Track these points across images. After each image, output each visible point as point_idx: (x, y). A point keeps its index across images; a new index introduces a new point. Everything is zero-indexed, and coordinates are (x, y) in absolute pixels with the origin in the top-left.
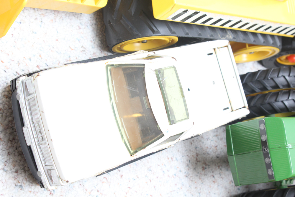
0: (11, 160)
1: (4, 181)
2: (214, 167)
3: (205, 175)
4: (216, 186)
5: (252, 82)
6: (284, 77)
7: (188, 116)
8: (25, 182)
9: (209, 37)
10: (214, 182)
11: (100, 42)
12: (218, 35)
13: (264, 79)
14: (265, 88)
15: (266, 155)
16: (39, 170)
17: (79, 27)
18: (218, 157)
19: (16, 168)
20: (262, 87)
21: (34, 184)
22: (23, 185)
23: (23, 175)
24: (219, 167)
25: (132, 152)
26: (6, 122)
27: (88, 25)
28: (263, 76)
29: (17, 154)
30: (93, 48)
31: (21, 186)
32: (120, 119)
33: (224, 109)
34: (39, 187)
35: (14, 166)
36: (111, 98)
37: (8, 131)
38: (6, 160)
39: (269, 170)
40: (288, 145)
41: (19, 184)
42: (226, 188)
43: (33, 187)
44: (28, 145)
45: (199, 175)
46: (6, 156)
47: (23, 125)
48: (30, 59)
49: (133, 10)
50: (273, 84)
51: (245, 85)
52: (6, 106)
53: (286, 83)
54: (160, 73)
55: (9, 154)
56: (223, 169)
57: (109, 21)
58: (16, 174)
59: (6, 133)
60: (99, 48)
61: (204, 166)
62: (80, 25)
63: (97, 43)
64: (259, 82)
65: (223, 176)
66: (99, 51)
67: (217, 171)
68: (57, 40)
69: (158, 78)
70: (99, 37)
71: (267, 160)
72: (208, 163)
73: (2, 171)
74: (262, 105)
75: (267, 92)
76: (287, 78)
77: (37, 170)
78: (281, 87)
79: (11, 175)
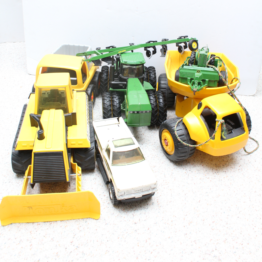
0: (143, 206)
1: (151, 209)
2: (137, 134)
3: (141, 137)
4: (145, 134)
5: (107, 115)
6: (107, 102)
7: (131, 138)
8: (151, 202)
9: (93, 128)
10: (143, 134)
11: (91, 173)
12: (91, 125)
13: (107, 110)
14: (111, 110)
15: (142, 112)
16: (151, 193)
17: (85, 180)
18: (133, 132)
19: (146, 205)
20: (110, 111)
21: (152, 199)
22: (152, 202)
23: (148, 202)
24: (137, 132)
25: (144, 159)
26: (129, 208)
27: (84, 176)
28: (106, 110)
29: (141, 204)
30: (93, 175)
31: (153, 203)
32: (132, 162)
33: (119, 126)
34: (153, 197)
35: (145, 205)
36: (125, 165)
37: (132, 207)
38: (143, 208)
39: (147, 112)
40: (139, 104)
41: (152, 204)
42: (145, 130)
43: (153, 199)
44: (142, 196)
45: (141, 140)
46: (142, 208)
47: (134, 198)
48: (102, 199)
49: (84, 156)
50: (110, 106)
51: (108, 117)
52: (122, 207)
53: (109, 101)
54: (116, 146)
55: (141, 207)
56: (138, 131)
57: (85, 167)
58: (148, 205)
59: (133, 208)
60: (93, 173)
61: (137, 137)
62: (84, 180)
63: (91, 174)
64: (108, 111)
65: (141, 131)
66: (95, 173)
67: (139, 132)
68: (92, 188)
69: (118, 147)
70: (88, 172)
71: (144, 112)
72: (136, 136)
73: (148, 209)
74: (117, 112)
75: (112, 109)
76: (108, 101)
77: (151, 194)
78: (111, 104)
79: (149, 206)
